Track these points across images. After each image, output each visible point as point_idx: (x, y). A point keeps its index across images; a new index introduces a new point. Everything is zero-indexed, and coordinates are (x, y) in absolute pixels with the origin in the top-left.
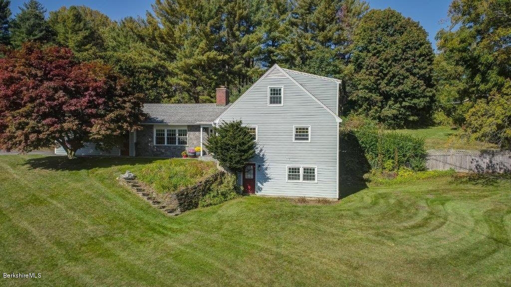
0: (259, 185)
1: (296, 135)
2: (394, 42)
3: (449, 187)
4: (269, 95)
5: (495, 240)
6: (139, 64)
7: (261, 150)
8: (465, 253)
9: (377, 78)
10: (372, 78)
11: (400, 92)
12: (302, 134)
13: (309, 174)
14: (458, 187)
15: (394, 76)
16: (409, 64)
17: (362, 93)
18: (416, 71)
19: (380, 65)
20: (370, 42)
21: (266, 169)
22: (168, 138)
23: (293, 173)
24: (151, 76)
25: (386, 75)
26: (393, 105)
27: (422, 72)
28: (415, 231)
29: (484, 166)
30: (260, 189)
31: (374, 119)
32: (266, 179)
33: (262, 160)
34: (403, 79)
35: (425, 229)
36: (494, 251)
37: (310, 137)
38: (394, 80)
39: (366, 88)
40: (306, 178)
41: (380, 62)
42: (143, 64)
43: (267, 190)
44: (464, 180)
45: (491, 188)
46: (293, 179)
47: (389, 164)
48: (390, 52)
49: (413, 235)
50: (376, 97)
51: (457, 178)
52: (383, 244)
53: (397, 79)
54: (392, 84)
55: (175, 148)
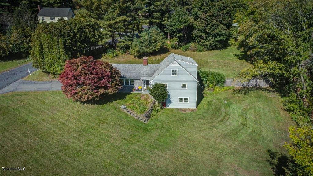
0: (168, 104)
1: (182, 87)
2: (214, 6)
3: (232, 96)
4: (172, 72)
5: (243, 124)
6: (84, 24)
7: (169, 92)
8: (234, 131)
9: (205, 25)
10: (203, 25)
11: (215, 34)
12: (184, 86)
13: (186, 100)
14: (235, 95)
15: (213, 25)
16: (220, 18)
17: (198, 33)
18: (223, 22)
19: (207, 18)
20: (203, 5)
21: (171, 99)
22: (126, 83)
23: (180, 100)
24: (91, 29)
25: (209, 24)
26: (211, 39)
27: (226, 22)
28: (221, 123)
29: (245, 85)
30: (168, 106)
31: (202, 46)
32: (170, 102)
33: (169, 96)
34: (217, 27)
35: (224, 122)
36: (242, 129)
37: (187, 87)
38: (213, 27)
39: (199, 30)
40: (185, 101)
41: (207, 17)
42: (87, 24)
43: (171, 106)
44: (237, 91)
45: (246, 96)
46: (180, 102)
47: (211, 85)
48: (212, 11)
49: (221, 125)
50: (204, 35)
51: (235, 90)
52: (213, 130)
53: (214, 27)
54: (212, 29)
55: (129, 86)
